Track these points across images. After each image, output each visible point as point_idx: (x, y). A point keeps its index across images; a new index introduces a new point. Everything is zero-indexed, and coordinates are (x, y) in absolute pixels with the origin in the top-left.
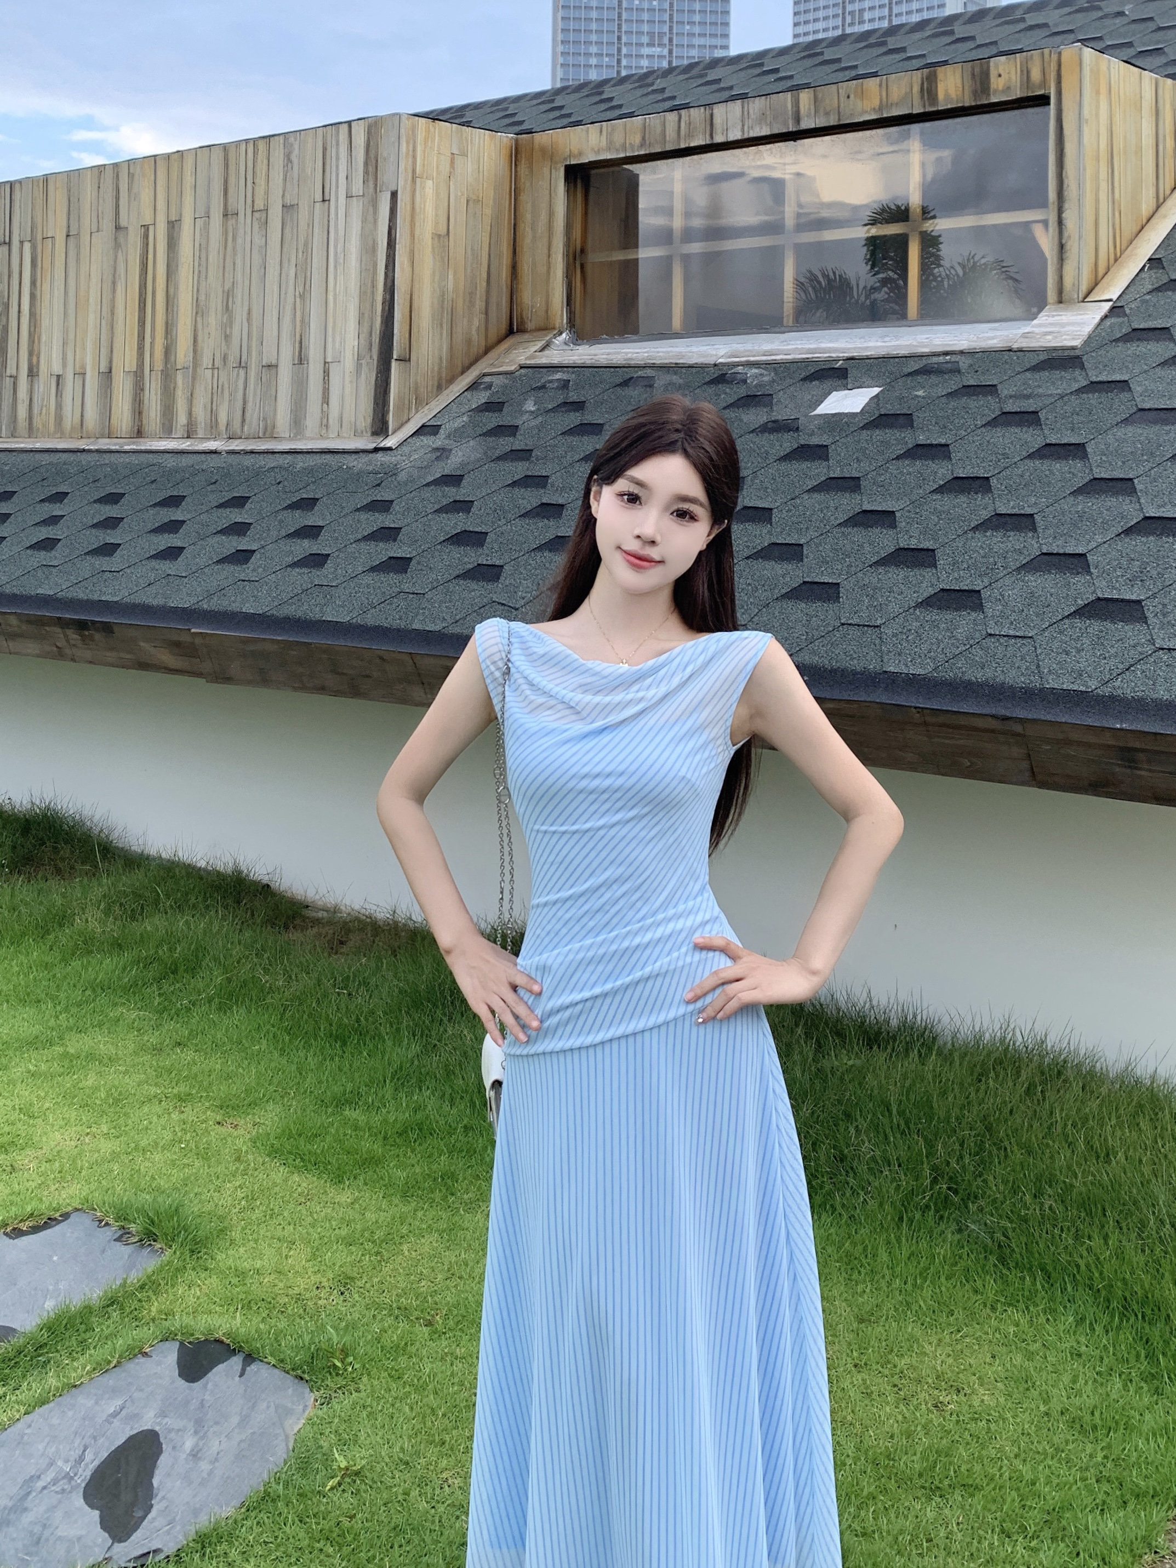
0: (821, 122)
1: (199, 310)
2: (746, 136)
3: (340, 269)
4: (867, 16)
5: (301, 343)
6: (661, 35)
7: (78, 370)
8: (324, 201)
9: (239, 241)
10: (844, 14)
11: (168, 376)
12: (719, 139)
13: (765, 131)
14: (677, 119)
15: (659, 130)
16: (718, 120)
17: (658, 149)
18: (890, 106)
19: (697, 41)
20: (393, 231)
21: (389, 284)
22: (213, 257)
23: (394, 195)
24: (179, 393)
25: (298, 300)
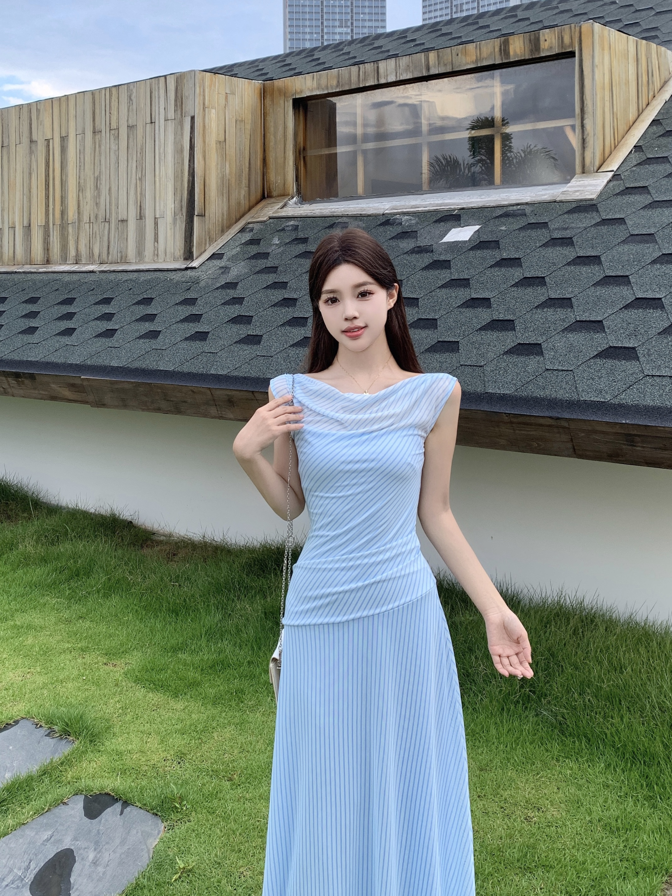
0: (442, 70)
1: (81, 189)
2: (398, 79)
3: (162, 163)
4: (465, 7)
5: (141, 207)
6: (346, 20)
7: (11, 226)
8: (151, 123)
9: (103, 147)
10: (451, 6)
11: (63, 227)
12: (382, 81)
13: (409, 76)
14: (357, 70)
15: (347, 76)
16: (381, 71)
17: (347, 88)
18: (482, 59)
19: (367, 24)
20: (193, 140)
21: (191, 171)
22: (88, 158)
23: (193, 118)
24: (70, 237)
25: (138, 181)
